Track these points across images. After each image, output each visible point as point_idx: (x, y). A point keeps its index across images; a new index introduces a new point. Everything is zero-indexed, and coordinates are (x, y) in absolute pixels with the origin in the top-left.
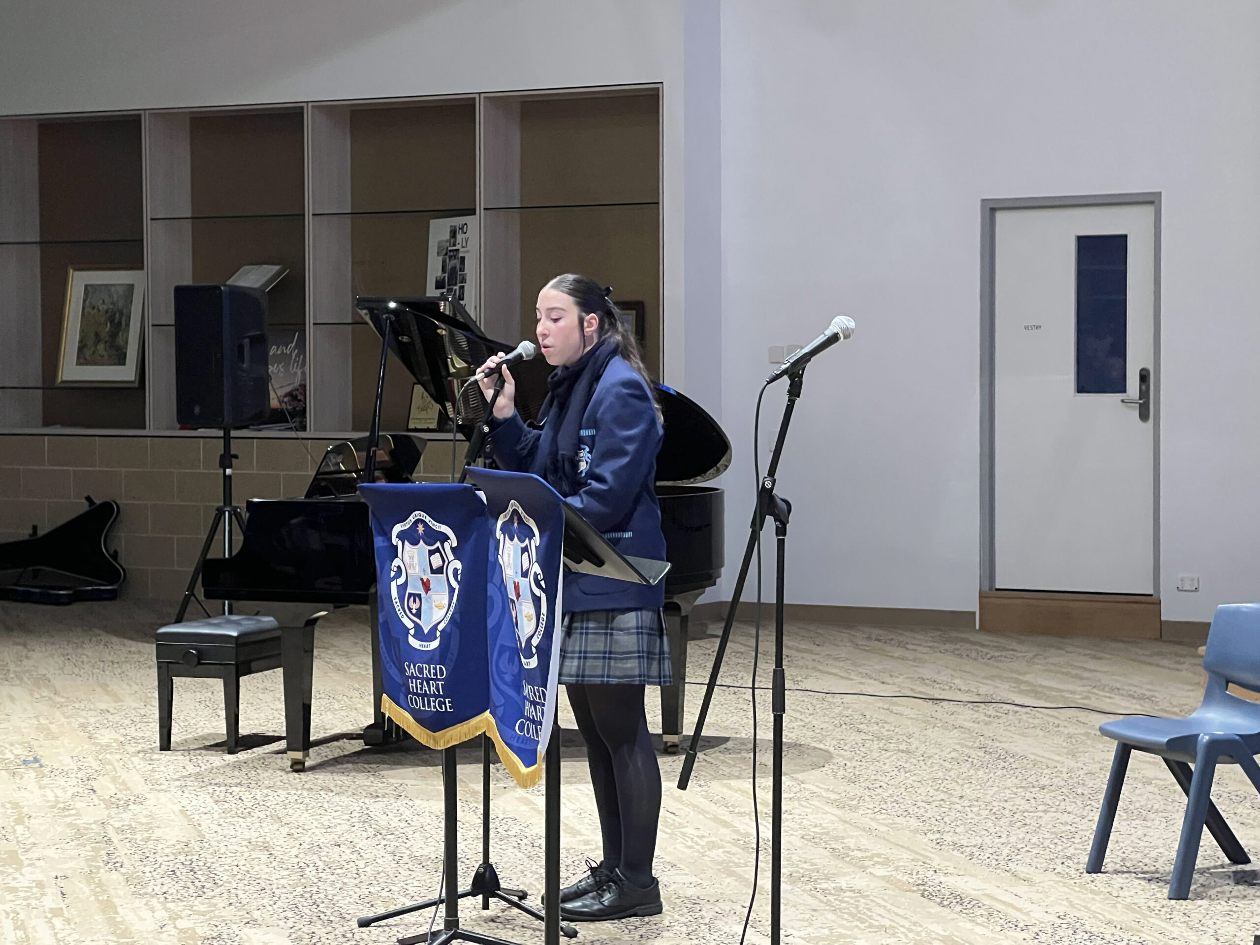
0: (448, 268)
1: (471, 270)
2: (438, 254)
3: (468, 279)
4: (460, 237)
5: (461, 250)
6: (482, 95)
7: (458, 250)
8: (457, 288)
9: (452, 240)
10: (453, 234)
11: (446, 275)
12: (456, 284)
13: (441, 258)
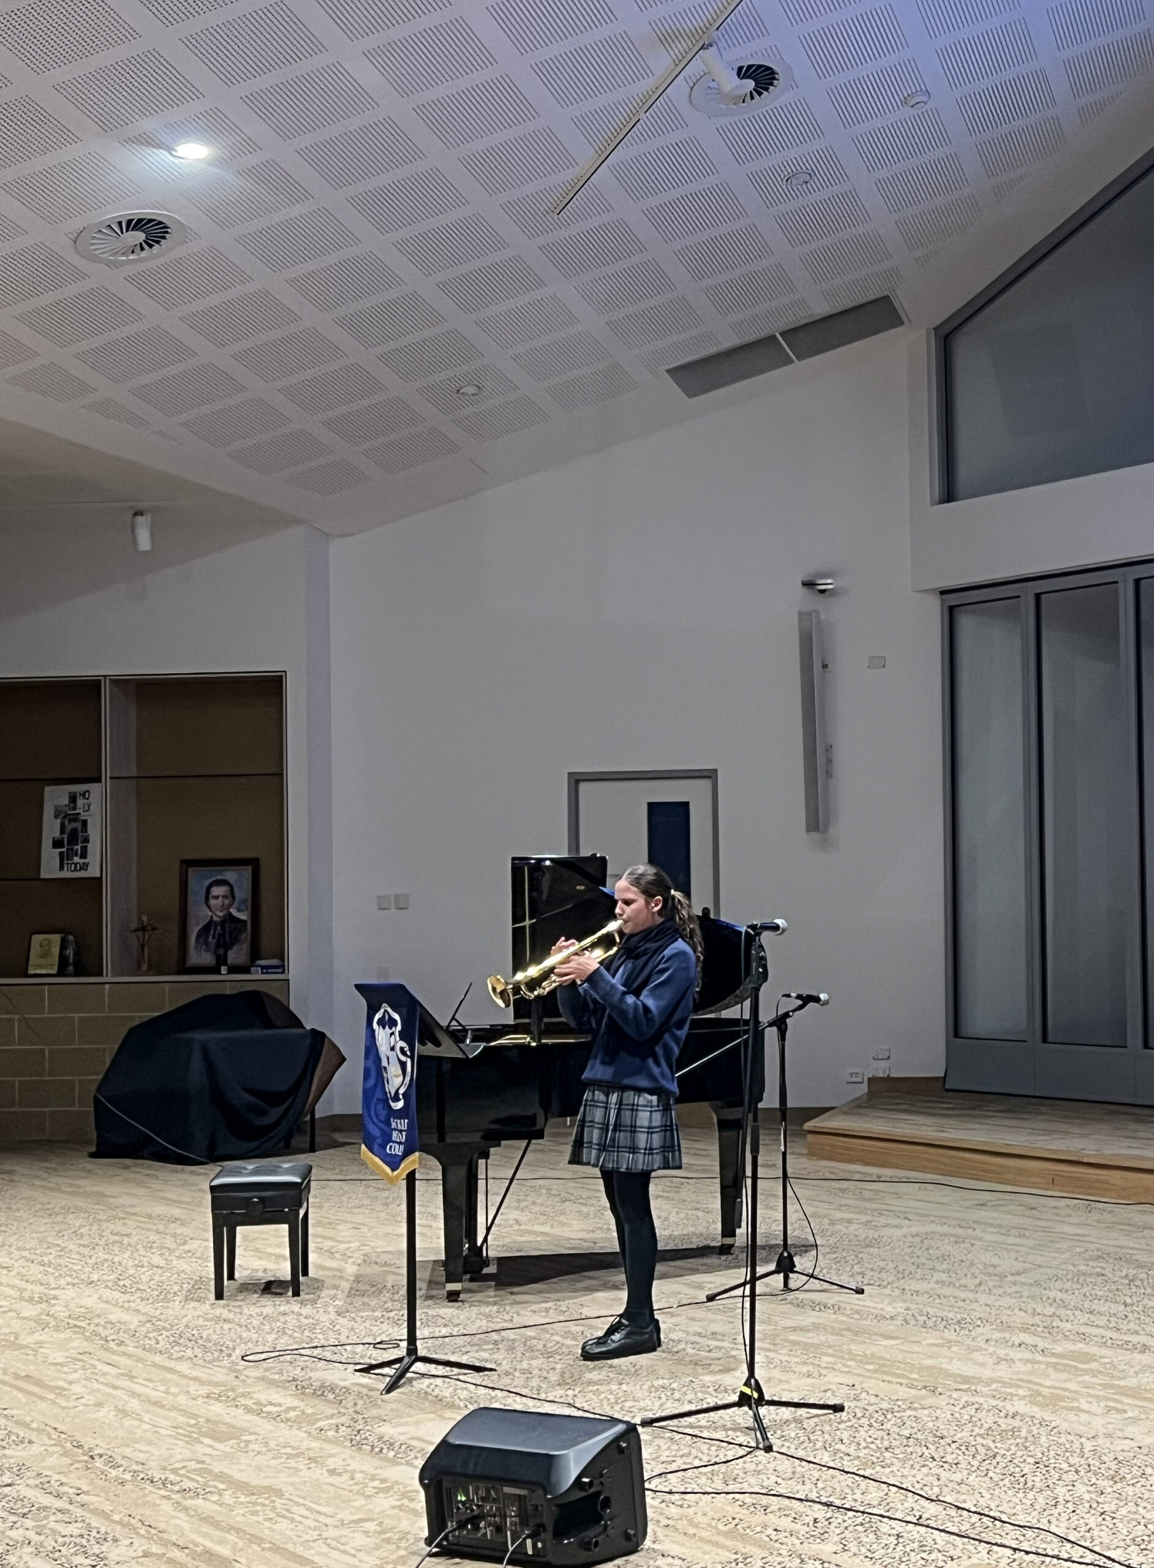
0: (68, 829)
1: (94, 832)
2: (56, 817)
3: (91, 840)
4: (80, 802)
5: (82, 813)
6: (108, 678)
7: (79, 814)
8: (79, 847)
9: (72, 805)
10: (73, 799)
11: (65, 836)
12: (77, 844)
13: (59, 821)
